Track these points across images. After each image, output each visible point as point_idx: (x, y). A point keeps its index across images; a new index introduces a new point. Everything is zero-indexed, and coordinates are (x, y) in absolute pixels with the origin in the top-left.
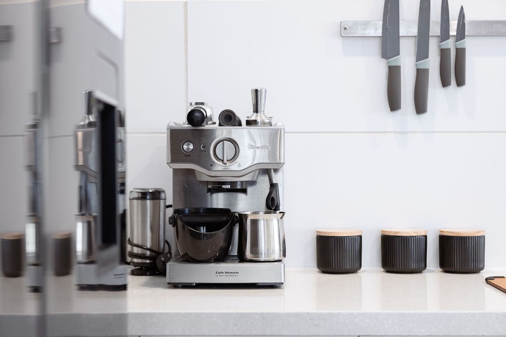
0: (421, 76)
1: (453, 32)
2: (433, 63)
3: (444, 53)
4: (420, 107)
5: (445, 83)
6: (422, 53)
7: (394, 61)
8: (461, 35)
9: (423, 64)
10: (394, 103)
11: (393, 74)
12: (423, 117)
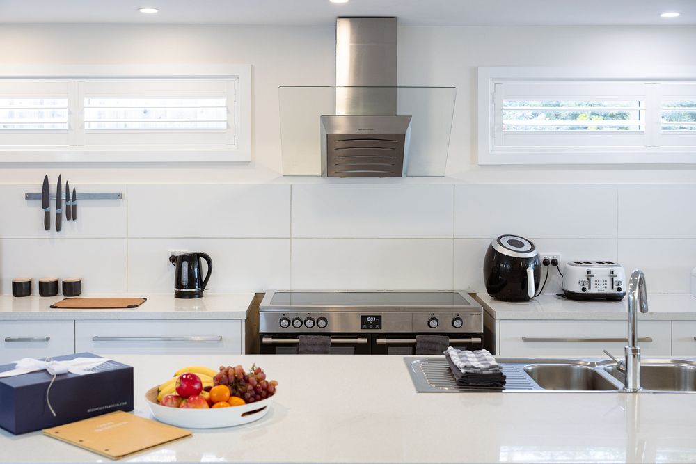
0: (59, 216)
1: (71, 198)
2: (64, 210)
3: (68, 207)
4: (58, 228)
5: (68, 218)
6: (59, 206)
7: (48, 210)
8: (74, 199)
9: (59, 211)
10: (47, 227)
11: (47, 216)
12: (60, 232)
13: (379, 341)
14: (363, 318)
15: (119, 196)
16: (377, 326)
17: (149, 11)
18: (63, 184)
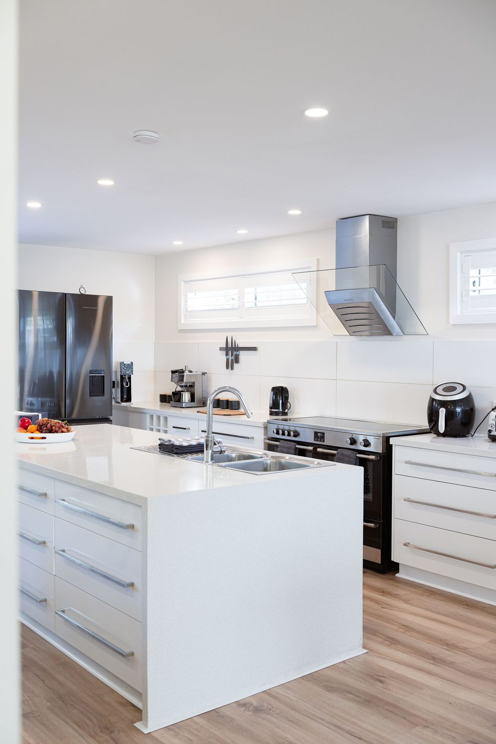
0: (232, 361)
2: (234, 357)
3: (236, 355)
4: (232, 369)
5: (236, 363)
6: (232, 355)
7: (228, 357)
8: (238, 350)
9: (232, 358)
10: (227, 368)
12: (233, 371)
13: (319, 450)
14: (316, 433)
15: (254, 349)
16: (322, 440)
17: (242, 232)
18: (233, 341)
